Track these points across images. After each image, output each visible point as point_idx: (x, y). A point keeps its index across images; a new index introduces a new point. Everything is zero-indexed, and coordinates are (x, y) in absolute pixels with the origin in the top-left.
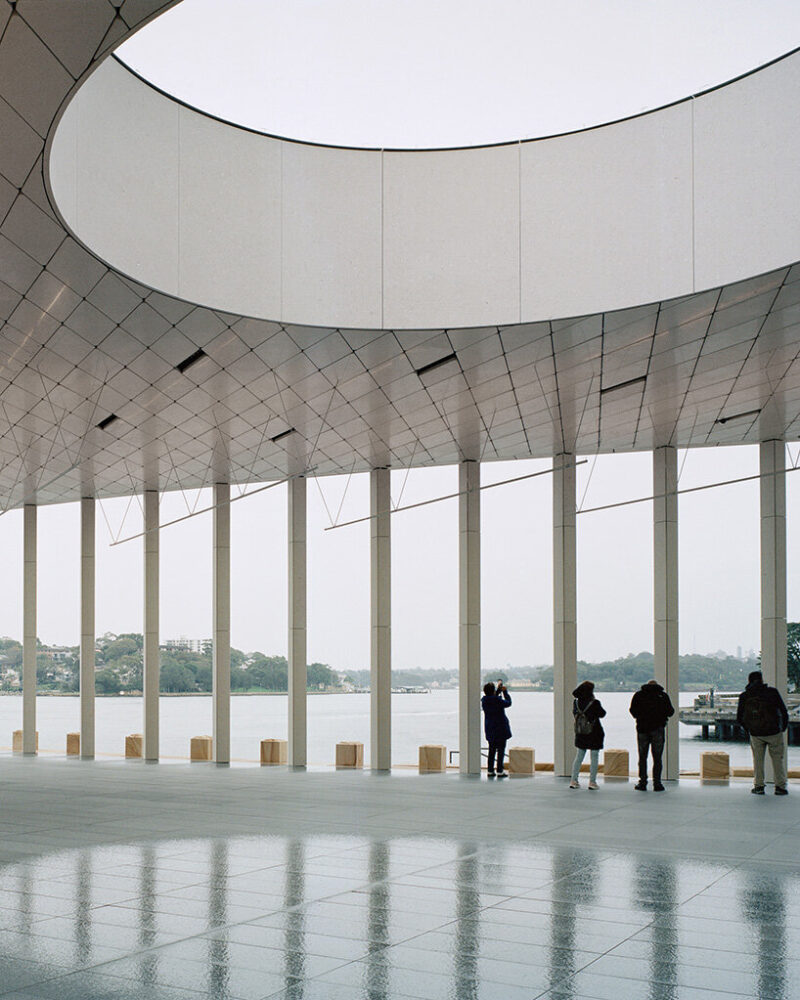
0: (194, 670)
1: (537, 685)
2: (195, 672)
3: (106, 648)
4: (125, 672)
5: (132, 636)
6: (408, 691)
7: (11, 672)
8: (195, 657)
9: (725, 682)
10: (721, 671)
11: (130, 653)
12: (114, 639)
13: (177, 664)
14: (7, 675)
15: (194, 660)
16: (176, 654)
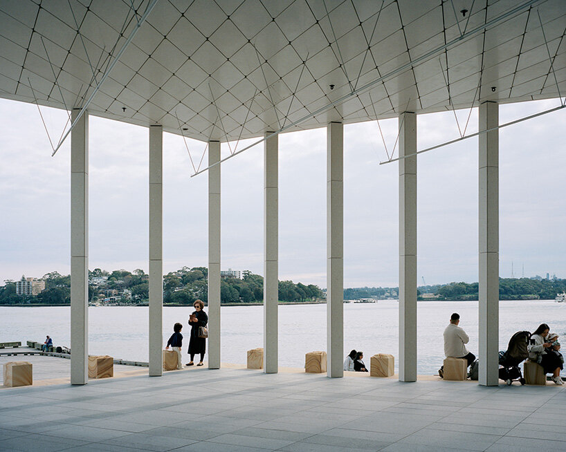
0: (238, 288)
1: (438, 296)
2: (239, 291)
3: (184, 276)
4: (196, 290)
5: (200, 269)
6: (364, 301)
7: (126, 291)
8: (238, 281)
9: (544, 294)
10: (540, 287)
11: (199, 279)
12: (188, 270)
13: (228, 285)
14: (124, 293)
15: (238, 283)
16: (227, 279)
